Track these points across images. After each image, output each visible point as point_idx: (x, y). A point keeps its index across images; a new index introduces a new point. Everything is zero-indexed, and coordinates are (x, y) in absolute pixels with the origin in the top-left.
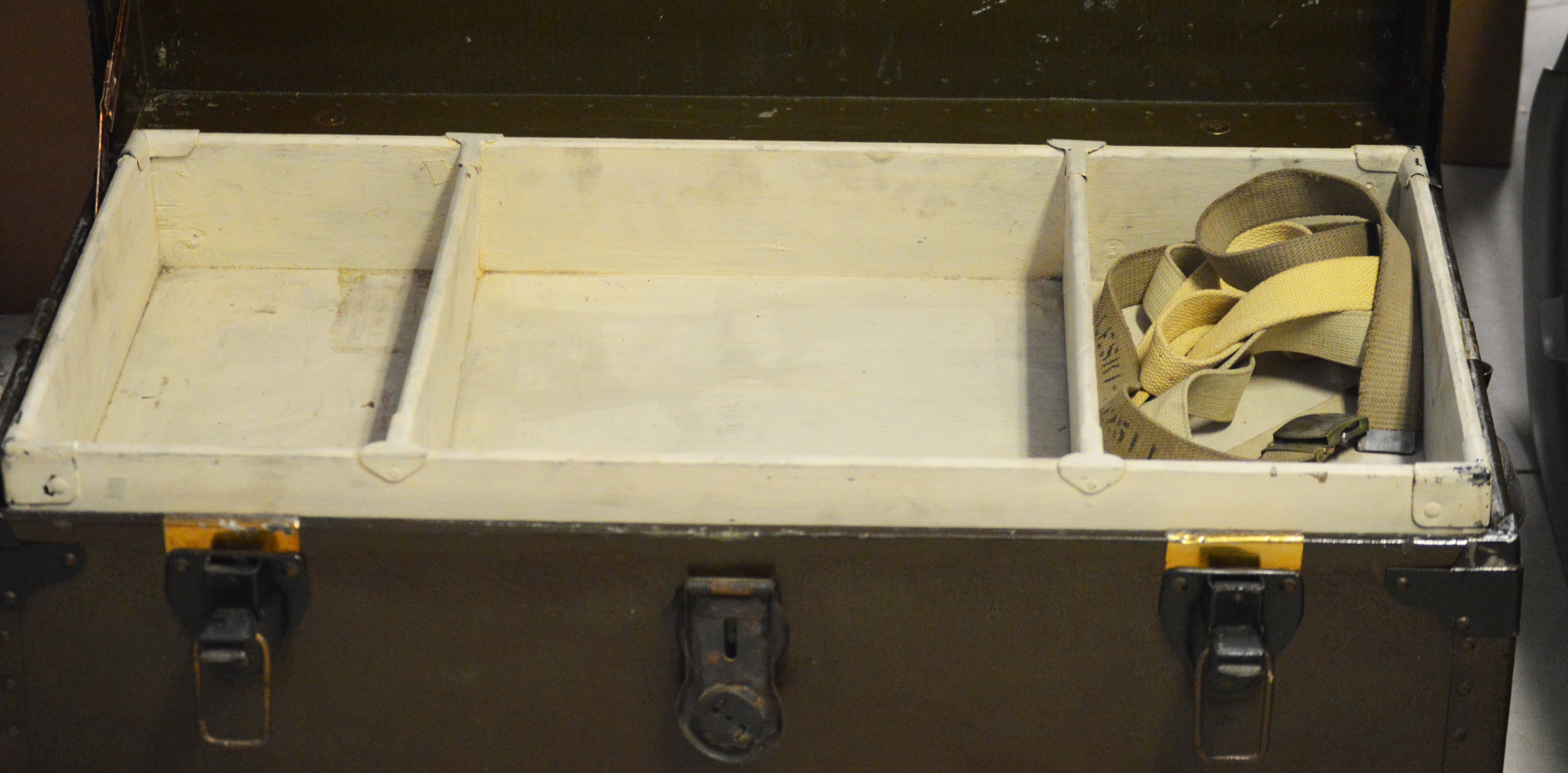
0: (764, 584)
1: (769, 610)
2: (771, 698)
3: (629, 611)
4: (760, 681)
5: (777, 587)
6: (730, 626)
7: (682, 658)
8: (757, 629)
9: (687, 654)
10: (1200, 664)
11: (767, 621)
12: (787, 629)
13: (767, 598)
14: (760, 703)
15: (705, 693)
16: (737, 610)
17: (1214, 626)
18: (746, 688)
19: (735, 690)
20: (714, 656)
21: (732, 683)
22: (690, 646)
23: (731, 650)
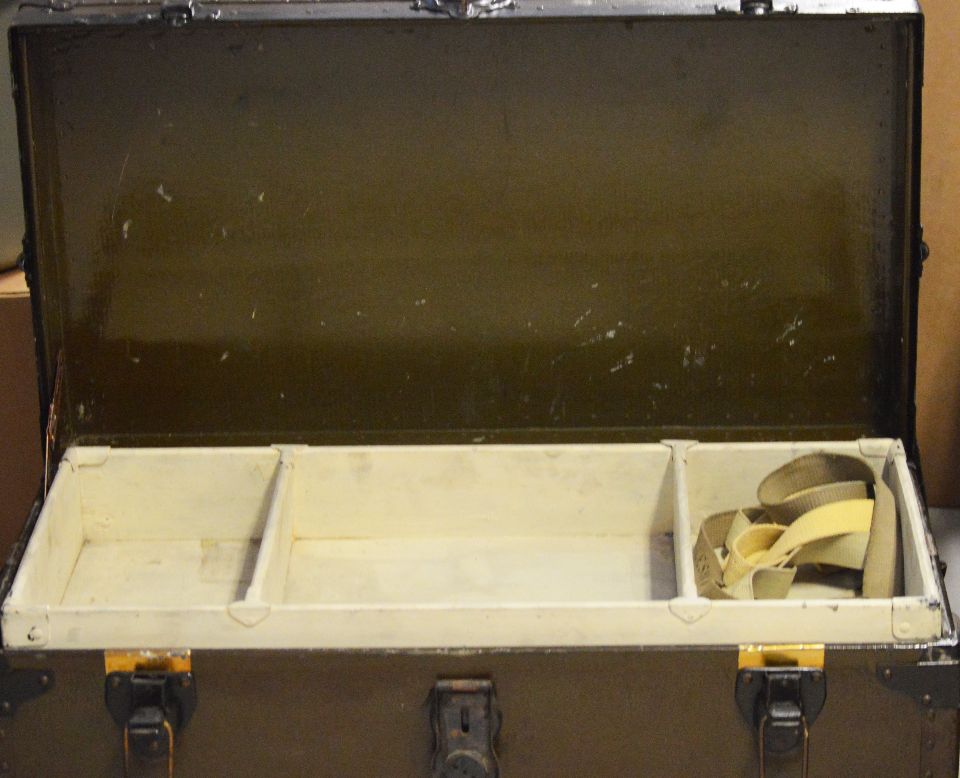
0: (485, 683)
1: (489, 701)
2: (491, 758)
3: (400, 706)
4: (484, 747)
5: (494, 685)
6: (465, 712)
7: (435, 735)
8: (482, 713)
9: (437, 731)
10: (762, 726)
11: (488, 708)
12: (500, 716)
13: (488, 693)
14: (484, 762)
15: (449, 756)
16: (469, 701)
17: (770, 703)
18: (475, 752)
19: (468, 753)
20: (455, 732)
21: (465, 748)
22: (439, 725)
23: (465, 728)
